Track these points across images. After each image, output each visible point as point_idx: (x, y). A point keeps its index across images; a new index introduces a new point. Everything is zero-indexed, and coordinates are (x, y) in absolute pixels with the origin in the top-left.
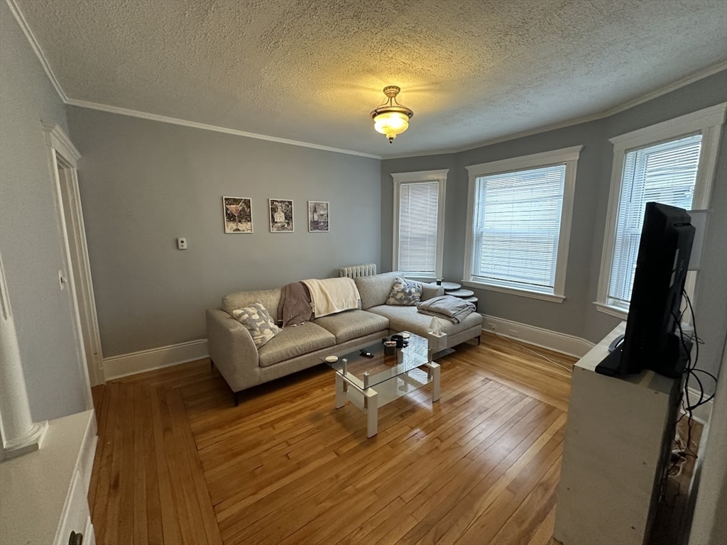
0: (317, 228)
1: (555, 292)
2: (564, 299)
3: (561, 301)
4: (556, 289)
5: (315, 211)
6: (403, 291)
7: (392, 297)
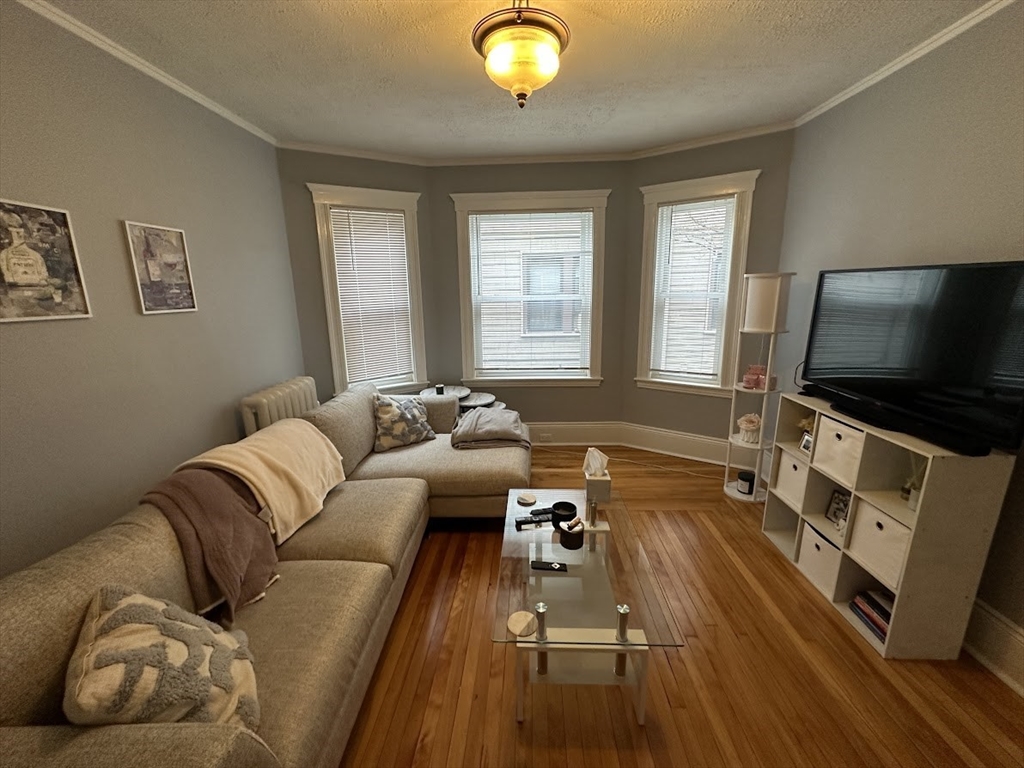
0: (164, 304)
1: (591, 375)
2: (602, 381)
3: (597, 384)
4: (592, 369)
5: (148, 253)
6: (402, 417)
7: (384, 434)
